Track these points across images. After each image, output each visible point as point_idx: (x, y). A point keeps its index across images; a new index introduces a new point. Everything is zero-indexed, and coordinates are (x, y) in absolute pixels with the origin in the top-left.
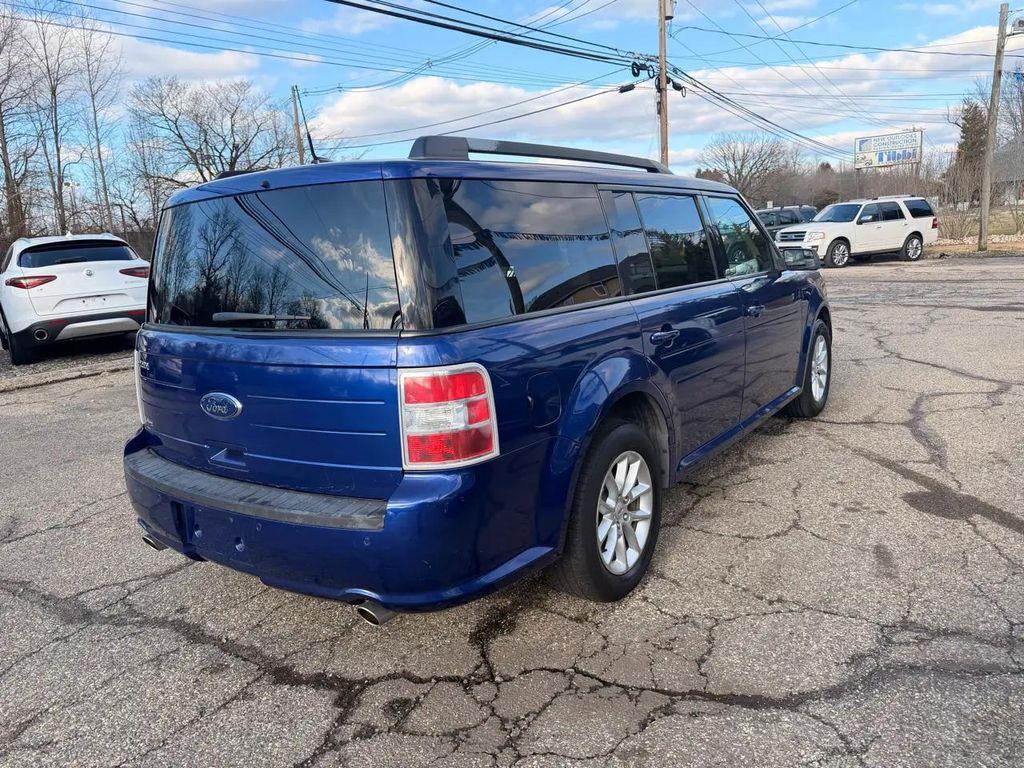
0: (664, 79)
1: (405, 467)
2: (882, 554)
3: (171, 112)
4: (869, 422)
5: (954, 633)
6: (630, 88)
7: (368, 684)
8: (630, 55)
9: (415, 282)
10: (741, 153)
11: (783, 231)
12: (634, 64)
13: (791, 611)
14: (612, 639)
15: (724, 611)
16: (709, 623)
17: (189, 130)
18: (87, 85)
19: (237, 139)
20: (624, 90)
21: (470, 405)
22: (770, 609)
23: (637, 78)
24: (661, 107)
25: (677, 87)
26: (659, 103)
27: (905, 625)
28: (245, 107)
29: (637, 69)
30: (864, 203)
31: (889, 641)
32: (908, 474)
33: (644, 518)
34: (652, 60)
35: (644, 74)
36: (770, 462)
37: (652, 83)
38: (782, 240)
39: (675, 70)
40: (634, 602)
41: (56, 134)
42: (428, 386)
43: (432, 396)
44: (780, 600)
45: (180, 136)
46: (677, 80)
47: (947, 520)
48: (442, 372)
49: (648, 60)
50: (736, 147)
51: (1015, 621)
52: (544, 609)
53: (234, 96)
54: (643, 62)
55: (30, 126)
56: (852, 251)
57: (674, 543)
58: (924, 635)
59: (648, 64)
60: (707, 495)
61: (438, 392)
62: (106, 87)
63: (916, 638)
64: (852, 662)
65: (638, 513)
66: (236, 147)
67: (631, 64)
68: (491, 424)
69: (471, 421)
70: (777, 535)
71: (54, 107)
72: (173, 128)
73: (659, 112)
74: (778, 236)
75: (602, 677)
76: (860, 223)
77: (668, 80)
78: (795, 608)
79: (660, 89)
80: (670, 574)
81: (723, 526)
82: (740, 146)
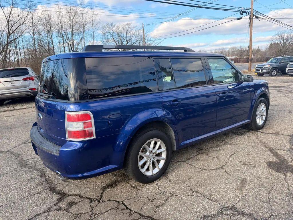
0: (252, 15)
1: (67, 139)
2: (244, 182)
3: (111, 32)
4: (277, 134)
5: (247, 215)
6: (241, 18)
7: (70, 196)
8: (240, 8)
9: (74, 86)
10: (286, 37)
11: (290, 64)
12: (241, 11)
13: (198, 196)
14: (139, 195)
15: (177, 192)
16: (169, 195)
17: (116, 37)
18: (92, 26)
19: (127, 39)
20: (238, 19)
21: (84, 123)
22: (192, 194)
23: (242, 16)
24: (250, 24)
25: (257, 17)
26: (250, 23)
27: (232, 208)
28: (130, 30)
29: (242, 13)
31: (222, 213)
32: (275, 154)
33: (163, 159)
34: (248, 9)
35: (245, 14)
36: (231, 144)
37: (248, 17)
38: (289, 67)
39: (256, 12)
40: (153, 185)
41: (84, 39)
42: (76, 117)
43: (77, 120)
44: (197, 192)
45: (113, 38)
46: (257, 15)
47: (277, 173)
48: (80, 113)
49: (247, 9)
50: (285, 35)
51: (274, 214)
52: (127, 183)
53: (127, 27)
54: (244, 10)
55: (79, 37)
57: (179, 167)
58: (235, 213)
59: (246, 11)
60: (202, 153)
61: (79, 119)
62: (97, 26)
63: (232, 214)
64: (203, 218)
65: (161, 158)
66: (127, 41)
67: (240, 11)
68: (93, 129)
69: (84, 128)
70: (213, 170)
71: (84, 32)
72: (112, 36)
73: (250, 26)
74: (288, 66)
75: (128, 206)
77: (254, 15)
78: (200, 195)
79: (250, 18)
80: (170, 178)
81: (198, 164)
82: (286, 35)
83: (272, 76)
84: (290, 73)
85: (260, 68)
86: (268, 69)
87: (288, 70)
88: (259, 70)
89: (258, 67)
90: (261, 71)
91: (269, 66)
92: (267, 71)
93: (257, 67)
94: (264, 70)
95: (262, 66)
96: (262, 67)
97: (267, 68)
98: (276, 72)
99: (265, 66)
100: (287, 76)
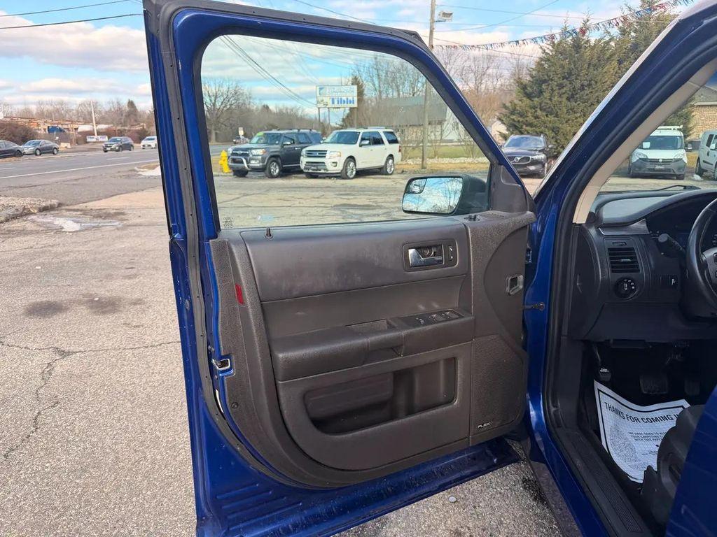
11: (308, 149)
30: (362, 131)
38: (308, 156)
56: (357, 167)
74: (304, 153)
76: (361, 146)
83: (272, 177)
84: (310, 171)
85: (242, 155)
86: (263, 160)
87: (307, 162)
88: (242, 162)
89: (237, 154)
90: (246, 165)
91: (264, 152)
92: (261, 164)
93: (233, 154)
94: (253, 162)
95: (247, 149)
96: (248, 155)
97: (260, 157)
98: (277, 167)
99: (254, 152)
100: (300, 178)
